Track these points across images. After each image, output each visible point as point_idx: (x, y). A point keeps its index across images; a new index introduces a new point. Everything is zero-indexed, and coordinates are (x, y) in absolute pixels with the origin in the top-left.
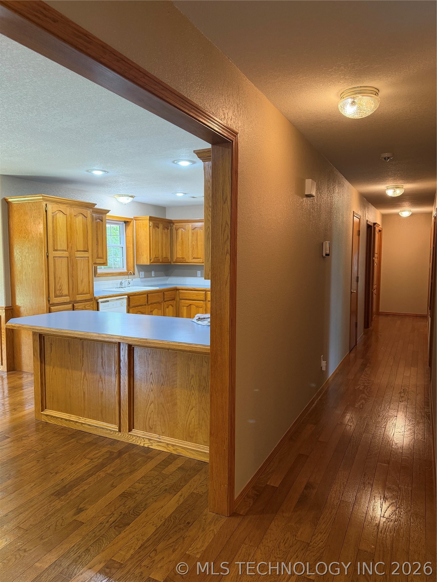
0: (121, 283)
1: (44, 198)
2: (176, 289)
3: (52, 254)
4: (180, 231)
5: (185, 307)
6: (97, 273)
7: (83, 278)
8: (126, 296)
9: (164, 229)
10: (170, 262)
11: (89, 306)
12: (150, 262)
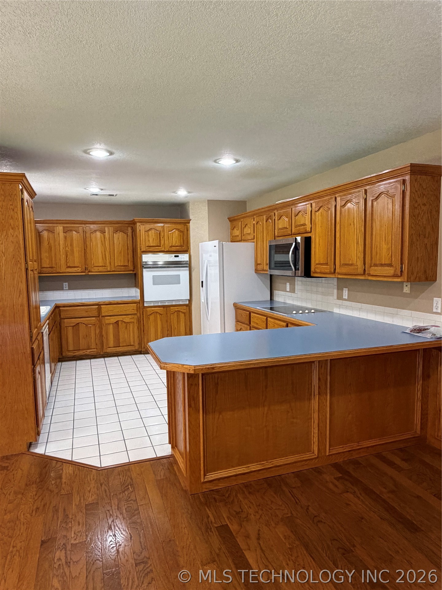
2: (56, 307)
5: (70, 328)
8: (48, 321)
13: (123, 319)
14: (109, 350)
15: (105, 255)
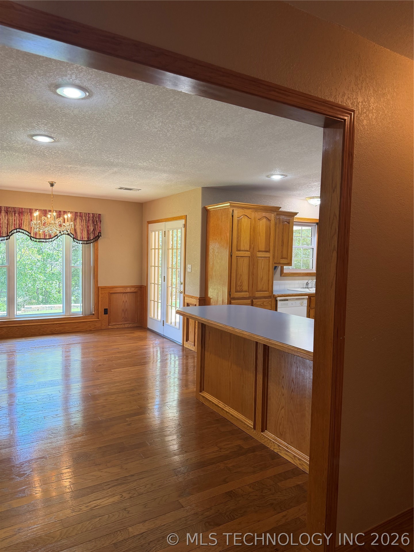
0: (307, 284)
1: (231, 204)
3: (236, 253)
6: (284, 273)
7: (263, 276)
8: (307, 297)
11: (268, 303)
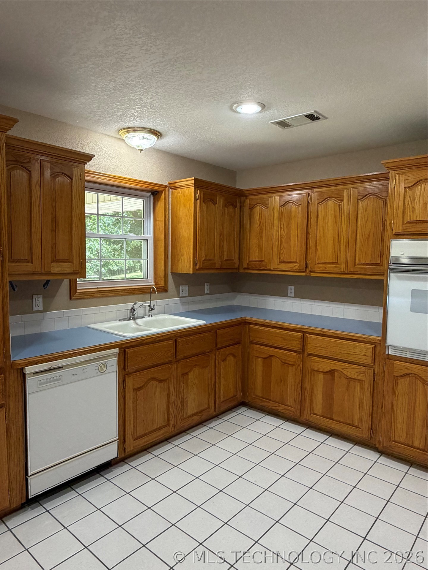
0: (133, 310)
2: (244, 323)
4: (257, 210)
5: (260, 360)
6: (76, 292)
8: (117, 350)
9: (226, 206)
10: (238, 269)
12: (193, 268)
13: (343, 369)
14: (313, 419)
15: (339, 242)
